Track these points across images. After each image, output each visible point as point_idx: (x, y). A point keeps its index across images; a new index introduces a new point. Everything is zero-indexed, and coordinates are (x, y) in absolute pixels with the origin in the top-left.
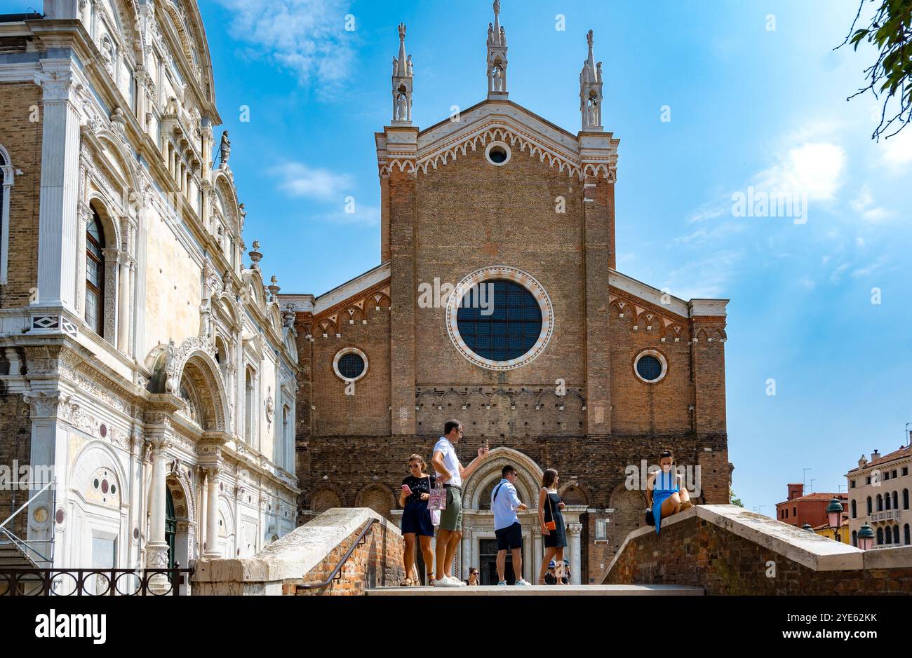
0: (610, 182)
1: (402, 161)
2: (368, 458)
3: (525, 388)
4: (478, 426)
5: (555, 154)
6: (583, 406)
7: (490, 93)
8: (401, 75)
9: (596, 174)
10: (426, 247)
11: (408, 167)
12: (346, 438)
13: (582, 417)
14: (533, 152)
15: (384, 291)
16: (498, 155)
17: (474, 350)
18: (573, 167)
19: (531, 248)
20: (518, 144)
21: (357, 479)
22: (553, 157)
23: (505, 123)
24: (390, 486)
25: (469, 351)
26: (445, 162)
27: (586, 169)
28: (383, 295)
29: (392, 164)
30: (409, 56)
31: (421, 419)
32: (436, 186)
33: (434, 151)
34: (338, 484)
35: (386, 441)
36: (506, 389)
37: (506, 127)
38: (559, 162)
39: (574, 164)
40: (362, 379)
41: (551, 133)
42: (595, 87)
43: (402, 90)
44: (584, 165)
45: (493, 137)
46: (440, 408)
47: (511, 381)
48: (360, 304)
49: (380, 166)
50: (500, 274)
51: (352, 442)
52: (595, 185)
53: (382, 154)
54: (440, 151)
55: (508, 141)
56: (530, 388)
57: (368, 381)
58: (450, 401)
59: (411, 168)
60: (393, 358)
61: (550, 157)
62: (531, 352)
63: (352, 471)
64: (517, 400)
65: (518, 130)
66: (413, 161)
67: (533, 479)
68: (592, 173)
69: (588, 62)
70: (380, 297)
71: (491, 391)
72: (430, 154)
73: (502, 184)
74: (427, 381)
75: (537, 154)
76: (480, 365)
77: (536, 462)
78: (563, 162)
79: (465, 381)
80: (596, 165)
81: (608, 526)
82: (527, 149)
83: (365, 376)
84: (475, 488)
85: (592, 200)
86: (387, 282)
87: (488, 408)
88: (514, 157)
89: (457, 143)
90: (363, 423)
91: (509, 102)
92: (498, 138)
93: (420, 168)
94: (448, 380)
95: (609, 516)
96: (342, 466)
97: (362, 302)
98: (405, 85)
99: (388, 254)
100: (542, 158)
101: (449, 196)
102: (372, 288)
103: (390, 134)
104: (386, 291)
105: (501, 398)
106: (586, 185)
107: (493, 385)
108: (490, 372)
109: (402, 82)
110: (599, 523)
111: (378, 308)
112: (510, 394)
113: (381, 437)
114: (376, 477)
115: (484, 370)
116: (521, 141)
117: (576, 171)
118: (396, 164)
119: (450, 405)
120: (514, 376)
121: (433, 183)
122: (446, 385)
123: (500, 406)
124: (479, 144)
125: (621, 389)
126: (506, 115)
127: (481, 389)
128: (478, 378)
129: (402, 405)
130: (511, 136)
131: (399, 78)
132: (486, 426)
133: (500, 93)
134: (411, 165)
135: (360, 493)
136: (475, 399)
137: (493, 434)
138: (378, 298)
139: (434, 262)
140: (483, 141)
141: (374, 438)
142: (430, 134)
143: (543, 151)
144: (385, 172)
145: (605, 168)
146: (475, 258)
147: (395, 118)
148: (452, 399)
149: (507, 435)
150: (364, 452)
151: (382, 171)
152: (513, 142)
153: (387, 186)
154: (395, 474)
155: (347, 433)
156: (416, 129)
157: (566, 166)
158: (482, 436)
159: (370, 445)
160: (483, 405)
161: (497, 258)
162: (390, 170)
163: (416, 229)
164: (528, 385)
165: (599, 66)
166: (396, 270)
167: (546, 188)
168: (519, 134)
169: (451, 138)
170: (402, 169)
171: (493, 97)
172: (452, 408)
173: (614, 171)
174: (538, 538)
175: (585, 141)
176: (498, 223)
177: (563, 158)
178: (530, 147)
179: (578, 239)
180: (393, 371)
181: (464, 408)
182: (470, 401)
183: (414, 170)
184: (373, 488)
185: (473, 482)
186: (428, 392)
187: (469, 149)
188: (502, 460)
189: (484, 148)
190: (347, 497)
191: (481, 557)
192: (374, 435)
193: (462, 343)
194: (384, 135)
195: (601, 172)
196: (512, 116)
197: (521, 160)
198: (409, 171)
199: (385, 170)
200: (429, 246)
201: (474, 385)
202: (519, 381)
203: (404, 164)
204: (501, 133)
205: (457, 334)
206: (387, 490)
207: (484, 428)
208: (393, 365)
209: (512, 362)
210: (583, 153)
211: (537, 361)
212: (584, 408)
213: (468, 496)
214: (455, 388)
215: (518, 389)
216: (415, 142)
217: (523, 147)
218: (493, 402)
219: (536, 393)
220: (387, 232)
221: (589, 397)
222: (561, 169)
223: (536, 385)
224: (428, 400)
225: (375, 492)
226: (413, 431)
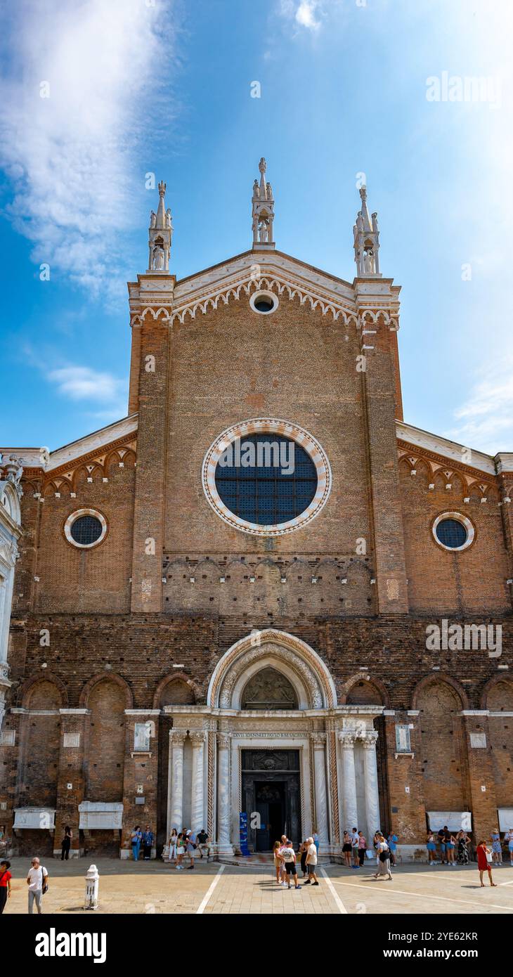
0: (392, 329)
1: (156, 309)
2: (100, 642)
3: (298, 557)
4: (240, 603)
5: (328, 302)
6: (371, 578)
7: (255, 243)
8: (158, 227)
9: (375, 320)
10: (181, 399)
11: (163, 314)
12: (74, 616)
13: (370, 592)
14: (303, 301)
15: (129, 446)
16: (264, 304)
17: (235, 513)
18: (348, 315)
19: (303, 399)
20: (286, 293)
21: (84, 668)
22: (326, 305)
23: (272, 273)
24: (126, 678)
25: (229, 514)
26: (204, 311)
27: (364, 315)
28: (129, 450)
29: (145, 312)
30: (168, 211)
31: (169, 594)
32: (194, 335)
33: (192, 300)
34: (60, 675)
35: (123, 620)
36: (275, 558)
37: (273, 276)
38: (333, 310)
39: (349, 312)
40: (98, 545)
41: (322, 281)
42: (371, 237)
43: (160, 243)
44: (361, 312)
45: (258, 286)
46: (192, 580)
47: (282, 547)
48: (101, 460)
49: (132, 316)
50: (266, 427)
51: (80, 621)
52: (375, 332)
53: (135, 303)
54: (200, 300)
55: (275, 290)
56: (304, 557)
57: (106, 548)
58: (207, 573)
59: (166, 316)
60: (136, 520)
61: (322, 305)
62: (305, 515)
63: (79, 657)
64: (289, 571)
65: (286, 279)
66: (169, 309)
67: (311, 670)
68: (371, 320)
69: (363, 213)
70: (124, 452)
71: (255, 560)
72: (188, 302)
73: (269, 332)
74: (176, 548)
75: (308, 302)
76: (243, 530)
77: (314, 648)
78: (337, 310)
79: (224, 549)
80: (375, 311)
81: (412, 735)
82: (297, 297)
83: (102, 542)
84: (235, 681)
85: (372, 348)
86: (133, 436)
87: (252, 580)
88: (281, 306)
89: (218, 292)
90: (96, 598)
91: (276, 252)
92: (264, 286)
93: (177, 317)
94: (203, 548)
95: (413, 720)
96: (67, 652)
97: (103, 458)
98: (163, 236)
99: (136, 405)
100: (314, 306)
101: (208, 345)
102: (115, 443)
103: (145, 285)
104: (132, 446)
105: (268, 569)
106: (365, 332)
107: (258, 553)
108: (254, 538)
109: (160, 233)
110: (400, 730)
111: (121, 465)
112: (279, 564)
113: (118, 615)
114: (108, 666)
115: (247, 536)
116: (289, 290)
117: (352, 319)
118: (149, 312)
119: (204, 577)
120: (284, 543)
121: (191, 333)
122: (200, 553)
123: (267, 578)
124: (242, 293)
125: (418, 558)
126: (273, 265)
127: (243, 558)
128: (240, 545)
129: (145, 576)
130: (279, 285)
131: (156, 230)
132: (250, 602)
133: (266, 244)
134: (166, 312)
135: (87, 686)
136: (236, 569)
137: (258, 612)
138: (122, 454)
139: (190, 414)
140: (247, 290)
141: (108, 616)
142: (188, 283)
143: (315, 299)
144: (137, 321)
145: (386, 315)
146: (239, 410)
147: (150, 268)
148: (207, 570)
149: (275, 614)
150: (95, 634)
151: (134, 320)
152: (281, 291)
153: (139, 335)
154: (133, 662)
155: (77, 610)
156: (173, 277)
157: (341, 314)
158: (245, 614)
159: (103, 625)
160: (246, 577)
161: (263, 410)
162: (142, 317)
163: (169, 379)
164: (301, 554)
165: (374, 216)
166: (144, 422)
167: (319, 336)
168: (287, 283)
169: (211, 288)
170: (156, 316)
171: (257, 247)
172: (207, 580)
173: (397, 318)
174: (319, 749)
175: (362, 288)
176: (264, 372)
177: (339, 306)
178: (300, 295)
179: (357, 389)
180: (136, 536)
181: (222, 580)
182: (230, 572)
183: (169, 319)
184: (105, 681)
185: (234, 673)
186: (179, 561)
187: (231, 297)
188: (269, 646)
189: (248, 298)
190: (70, 692)
191: (243, 773)
192: (110, 613)
193: (220, 504)
194: (138, 285)
195: (381, 318)
196: (280, 266)
197: (290, 309)
198: (164, 319)
199: (137, 319)
200: (184, 397)
201: (234, 553)
202: (291, 549)
203: (159, 312)
204: (267, 282)
205: (214, 493)
206: (122, 683)
207: (247, 605)
208: (136, 530)
209: (281, 526)
210: (360, 299)
211: (312, 525)
212: (373, 582)
213: (226, 692)
214: (212, 557)
215: (290, 558)
216: (172, 290)
217: (292, 296)
218: (259, 573)
219: (312, 564)
220: (135, 383)
221: (379, 568)
222: (336, 317)
223: (311, 554)
224: (178, 571)
225: (107, 685)
226: (156, 608)
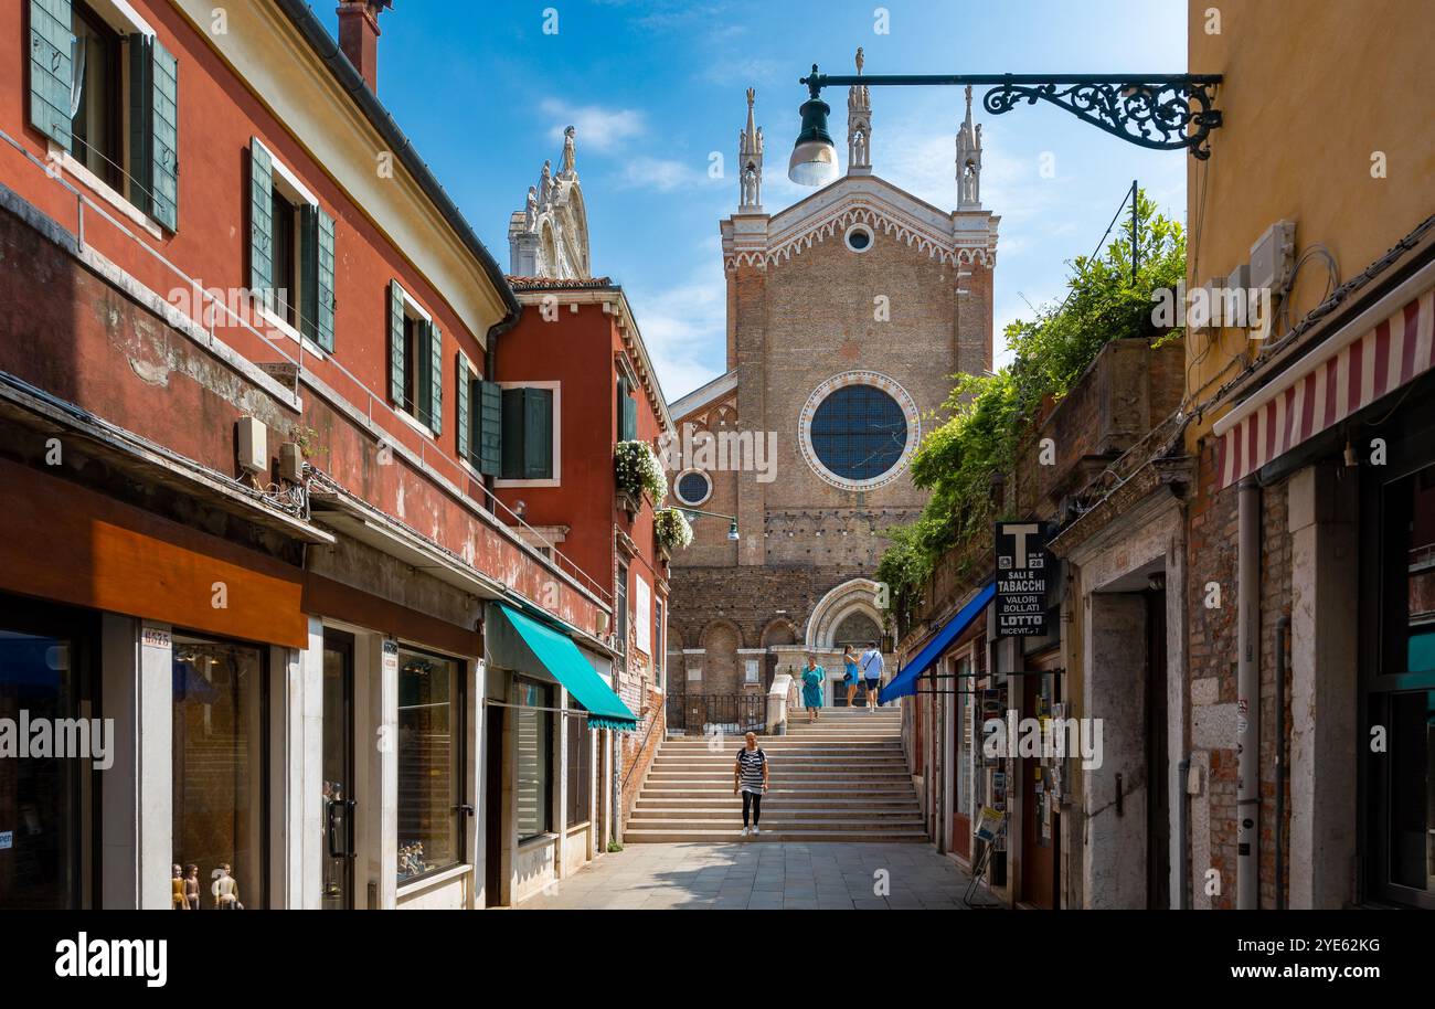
0: (988, 267)
1: (751, 253)
2: (713, 592)
3: (886, 510)
4: (834, 554)
5: (925, 236)
7: (850, 167)
8: (750, 151)
9: (971, 260)
10: (777, 351)
11: (757, 260)
12: (690, 569)
14: (899, 236)
15: (729, 403)
16: (859, 239)
17: (829, 468)
18: (945, 251)
19: (896, 348)
20: (882, 227)
21: (700, 615)
22: (923, 239)
23: (868, 202)
24: (736, 623)
25: (824, 469)
26: (799, 251)
27: (960, 254)
28: (729, 408)
29: (740, 258)
30: (759, 129)
31: (771, 548)
32: (788, 279)
33: (786, 239)
34: (681, 621)
35: (732, 572)
36: (865, 512)
37: (869, 207)
38: (930, 246)
39: (946, 248)
40: (705, 503)
41: (921, 211)
42: (973, 155)
43: (751, 167)
44: (958, 250)
45: (854, 219)
46: (791, 535)
47: (870, 502)
48: (703, 419)
49: (726, 259)
50: (860, 379)
51: (695, 574)
52: (970, 273)
53: (729, 245)
54: (793, 239)
55: (871, 223)
56: (892, 511)
57: (713, 506)
58: (805, 528)
59: (760, 262)
60: (739, 479)
61: (919, 240)
62: (894, 469)
63: (696, 605)
64: (878, 524)
65: (882, 210)
66: (763, 253)
68: (967, 259)
69: (966, 124)
70: (725, 410)
71: (848, 514)
72: (781, 243)
73: (863, 274)
74: (777, 506)
75: (904, 238)
76: (836, 486)
78: (934, 245)
79: (818, 504)
80: (971, 250)
82: (893, 231)
83: (708, 500)
84: (829, 624)
85: (966, 292)
86: (734, 393)
87: (845, 533)
88: (877, 242)
89: (813, 228)
90: (707, 553)
91: (873, 178)
92: (860, 220)
93: (771, 258)
94: (801, 503)
96: (685, 601)
97: (705, 416)
98: (754, 162)
99: (734, 361)
100: (910, 241)
101: (803, 290)
102: (715, 400)
103: (738, 224)
104: (732, 403)
105: (859, 522)
106: (959, 274)
107: (850, 507)
108: (847, 493)
109: (751, 159)
111: (723, 423)
112: (869, 518)
113: (727, 568)
114: (721, 613)
115: (841, 491)
116: (885, 223)
117: (948, 256)
118: (744, 257)
119: (802, 531)
120: (874, 497)
121: (785, 277)
122: (797, 508)
123: (858, 532)
124: (837, 228)
126: (869, 193)
127: (836, 513)
128: (834, 500)
129: (750, 533)
130: (875, 217)
131: (747, 155)
132: (843, 554)
133: (863, 167)
134: (761, 257)
135: (705, 631)
136: (830, 523)
137: (850, 563)
138: (723, 411)
139: (786, 368)
140: (842, 225)
141: (719, 569)
142: (781, 219)
143: (911, 233)
144: (731, 266)
145: (982, 253)
146: (833, 362)
147: (742, 203)
148: (805, 524)
149: (865, 564)
150: (709, 585)
151: (728, 264)
152: (877, 224)
153: (733, 281)
154: (742, 609)
155: (691, 564)
156: (767, 216)
157: (937, 250)
158: (838, 565)
159: (714, 577)
160: (839, 530)
161: (857, 362)
162: (737, 264)
163: (765, 331)
164: (890, 507)
165: (977, 129)
166: (742, 380)
167: (915, 277)
168: (883, 214)
169: (805, 224)
170: (750, 263)
171: (855, 172)
172: (804, 534)
173: (994, 254)
175: (960, 222)
176: (858, 320)
177: (935, 241)
178: (896, 228)
179: (950, 337)
180: (740, 495)
181: (818, 534)
182: (825, 526)
183: (763, 264)
184: (719, 625)
185: (827, 617)
186: (778, 517)
187: (826, 234)
188: (859, 593)
189: (843, 232)
190: (691, 635)
192: (719, 565)
193: (816, 461)
194: (731, 223)
195: (977, 257)
196: (876, 193)
197: (886, 245)
198: (758, 265)
199: (731, 262)
200: (779, 350)
201: (828, 508)
202: (880, 503)
203: (754, 257)
204: (863, 214)
205: (810, 450)
206: (735, 628)
207: (840, 556)
208: (740, 489)
209: (872, 481)
210: (958, 236)
211: (899, 479)
213: (821, 633)
214: (808, 512)
215: (878, 512)
216: (765, 231)
217: (888, 230)
218: (850, 526)
219: (899, 516)
220: (733, 335)
222: (932, 255)
223: (899, 507)
224: (778, 525)
225: (720, 629)
226: (761, 562)
